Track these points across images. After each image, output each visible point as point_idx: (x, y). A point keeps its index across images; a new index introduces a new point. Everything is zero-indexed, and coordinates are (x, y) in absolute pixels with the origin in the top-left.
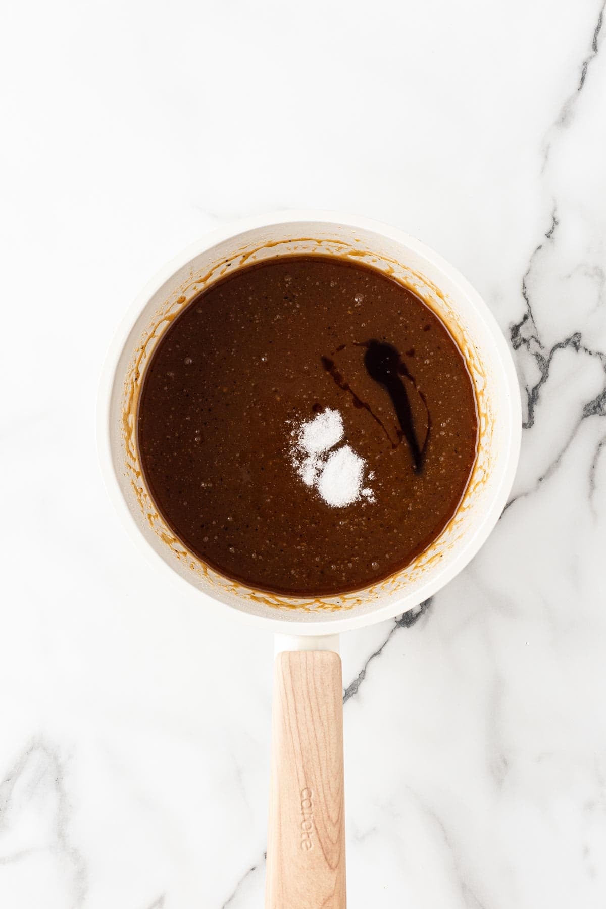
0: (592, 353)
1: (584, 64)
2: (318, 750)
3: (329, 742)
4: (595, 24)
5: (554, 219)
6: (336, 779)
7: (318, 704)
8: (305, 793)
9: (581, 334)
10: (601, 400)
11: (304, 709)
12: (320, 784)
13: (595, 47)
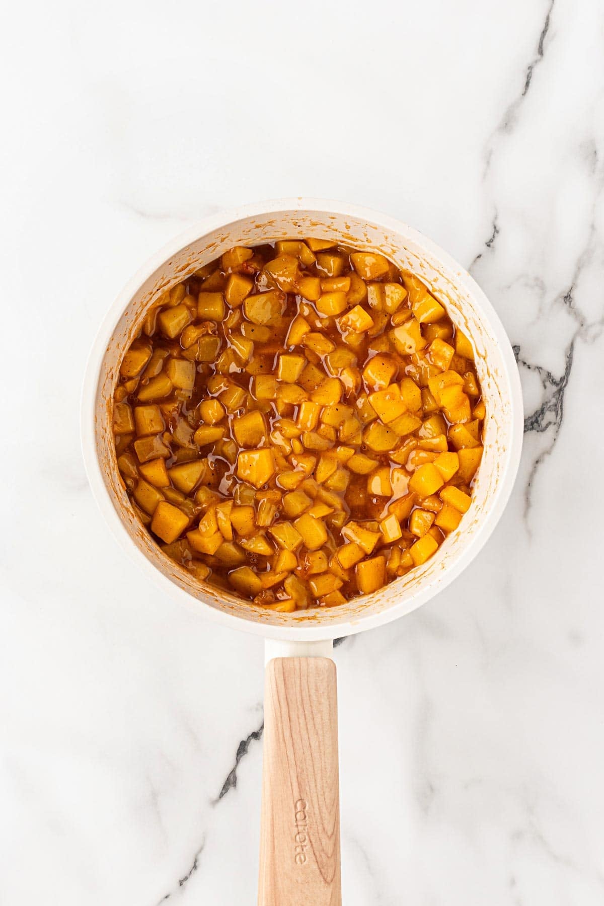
0: (531, 367)
1: (529, 68)
2: (312, 761)
3: (324, 752)
4: (542, 26)
5: (495, 227)
6: (331, 790)
7: (312, 712)
8: (299, 804)
9: (519, 347)
10: (539, 416)
11: (298, 718)
12: (315, 795)
13: (541, 51)
